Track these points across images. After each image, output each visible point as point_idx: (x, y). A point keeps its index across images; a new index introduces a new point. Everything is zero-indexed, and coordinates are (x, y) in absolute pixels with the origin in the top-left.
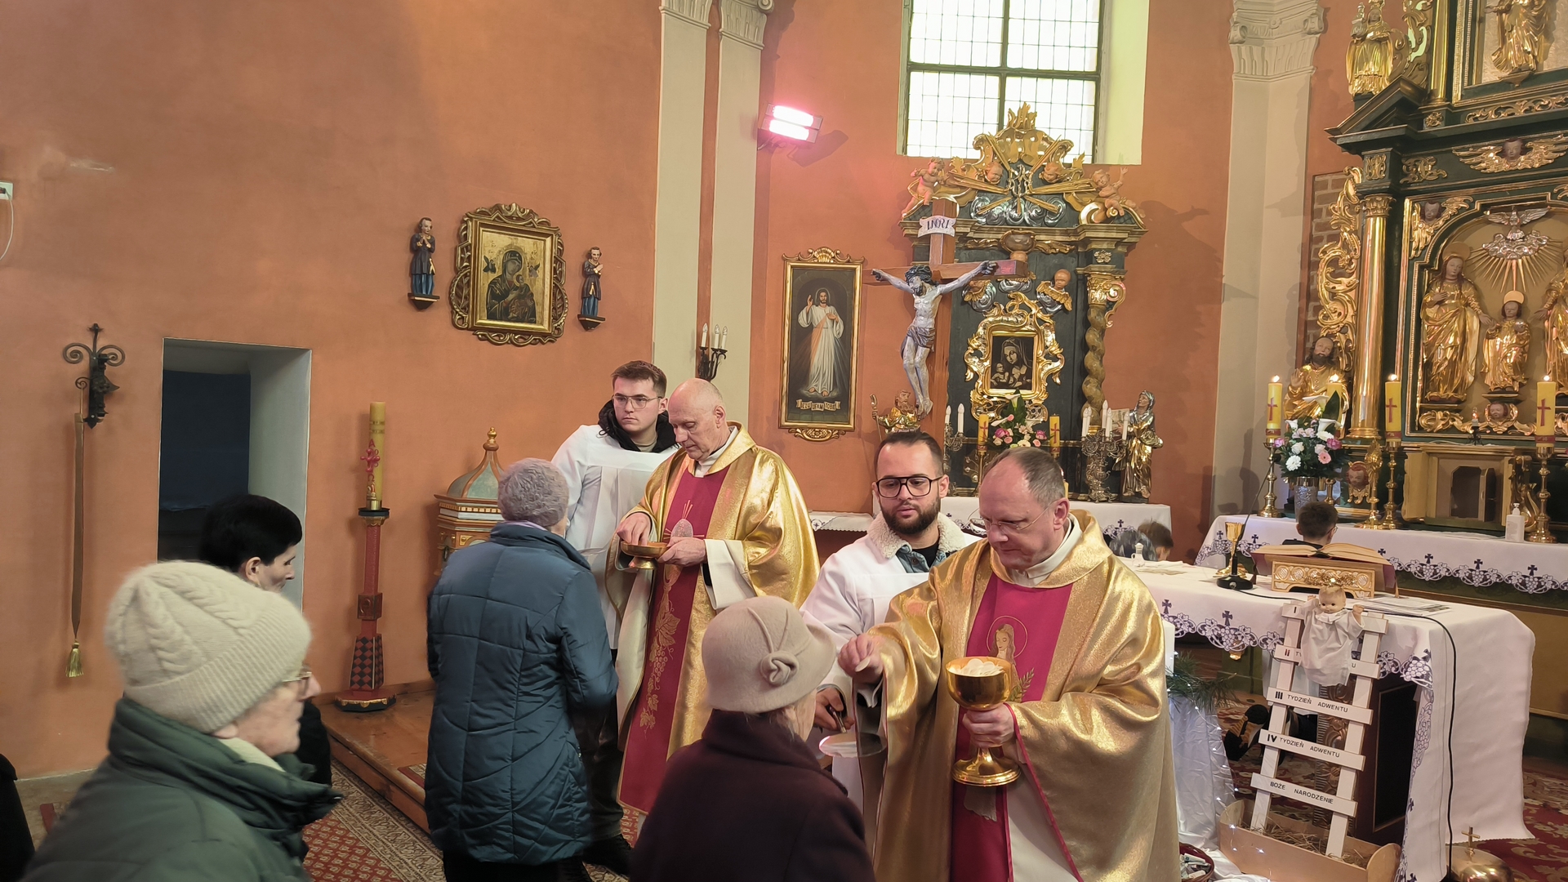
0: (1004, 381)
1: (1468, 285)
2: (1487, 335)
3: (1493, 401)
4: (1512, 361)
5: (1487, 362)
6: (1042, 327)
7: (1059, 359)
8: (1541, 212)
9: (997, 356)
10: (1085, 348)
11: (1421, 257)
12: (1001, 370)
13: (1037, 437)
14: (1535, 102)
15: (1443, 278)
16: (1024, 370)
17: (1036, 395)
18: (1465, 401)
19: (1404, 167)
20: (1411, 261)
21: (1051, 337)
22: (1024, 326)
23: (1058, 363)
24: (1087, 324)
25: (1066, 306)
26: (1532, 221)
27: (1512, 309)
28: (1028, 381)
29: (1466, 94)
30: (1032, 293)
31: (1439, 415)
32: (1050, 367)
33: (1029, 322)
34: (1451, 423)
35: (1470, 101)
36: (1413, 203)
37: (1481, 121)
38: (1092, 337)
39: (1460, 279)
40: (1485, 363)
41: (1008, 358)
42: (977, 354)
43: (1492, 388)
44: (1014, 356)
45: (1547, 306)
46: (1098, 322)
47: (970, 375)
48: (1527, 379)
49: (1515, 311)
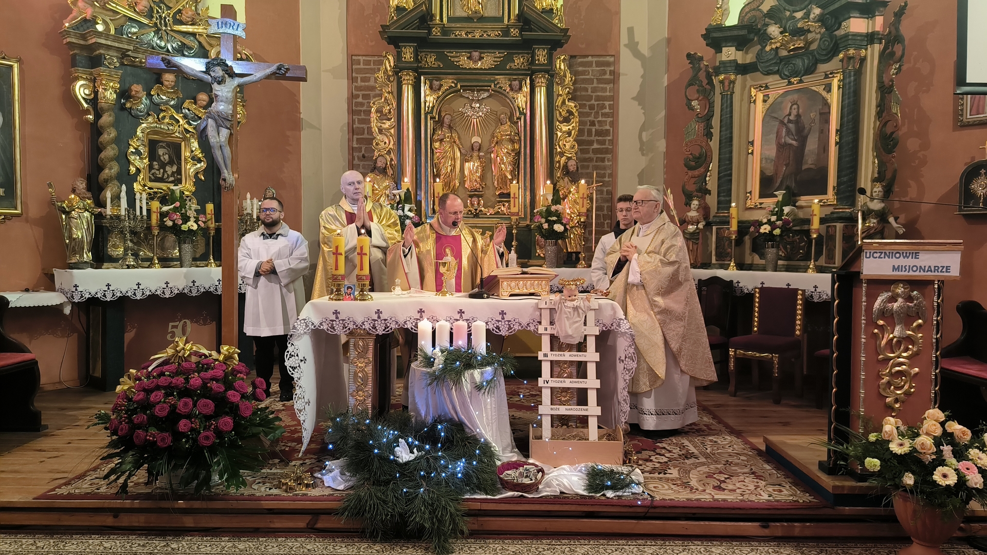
0: (160, 176)
1: (455, 131)
2: (464, 160)
3: (471, 196)
4: (479, 175)
5: (466, 175)
7: (202, 161)
8: (486, 95)
9: (153, 156)
11: (431, 112)
12: (156, 167)
13: (200, 219)
14: (484, 32)
15: (442, 126)
16: (175, 168)
17: (187, 187)
19: (419, 57)
20: (426, 114)
22: (174, 133)
23: (202, 163)
26: (483, 98)
27: (476, 146)
28: (179, 177)
29: (450, 19)
30: (178, 108)
32: (195, 167)
33: (178, 131)
35: (453, 25)
36: (425, 80)
37: (459, 37)
39: (450, 127)
41: (162, 158)
42: (138, 152)
43: (470, 189)
44: (167, 157)
45: (493, 145)
47: (133, 170)
48: (485, 185)
49: (478, 148)
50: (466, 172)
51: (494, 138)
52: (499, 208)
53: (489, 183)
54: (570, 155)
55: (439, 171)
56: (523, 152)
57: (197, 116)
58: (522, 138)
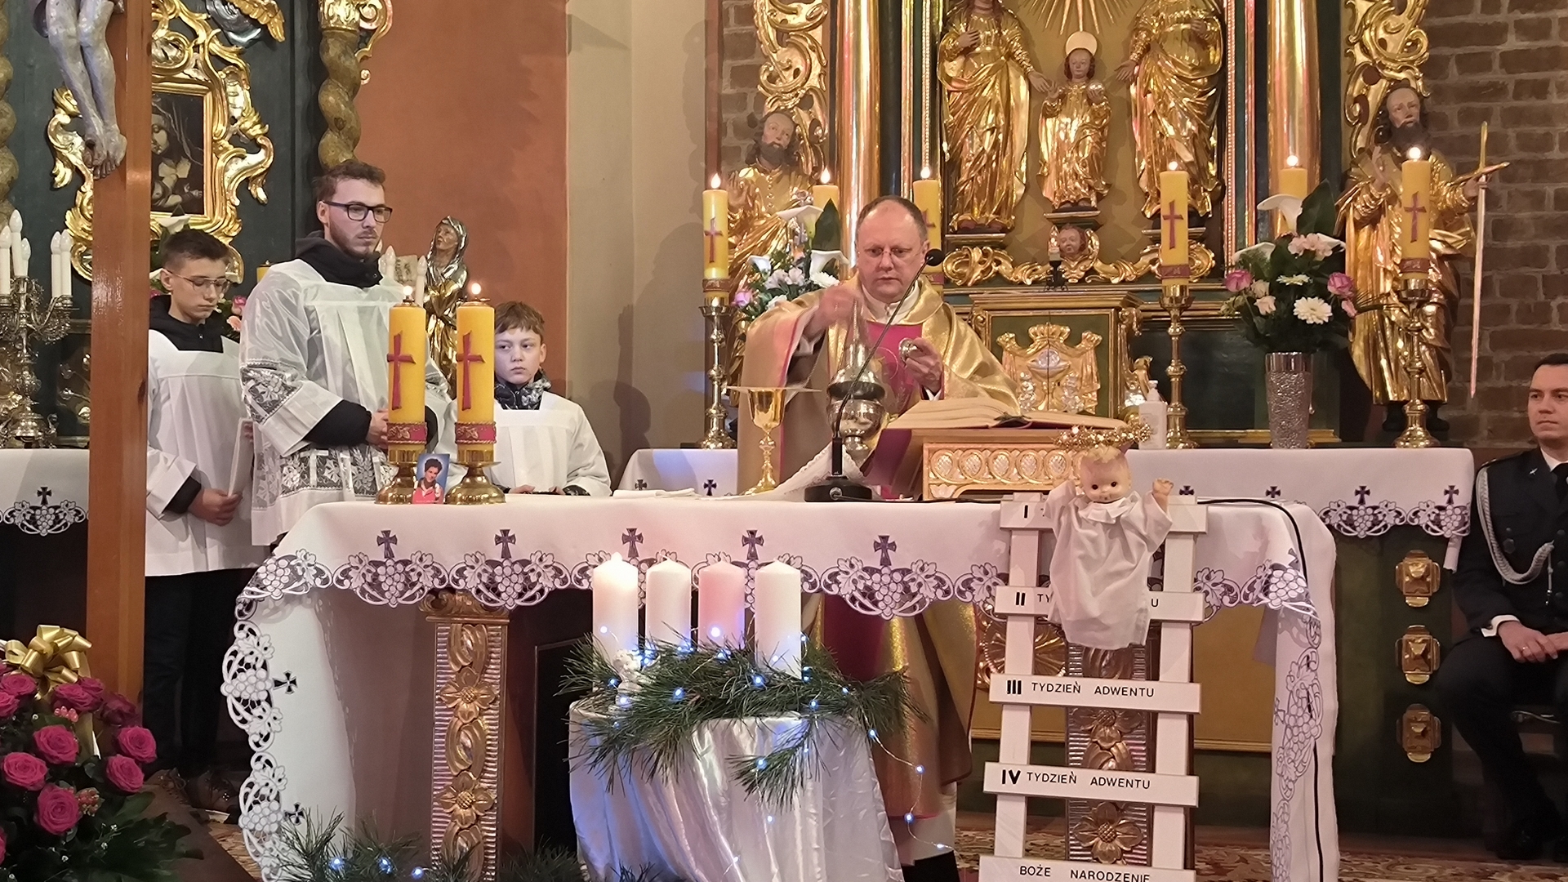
1: (1010, 20)
2: (1042, 110)
3: (1060, 225)
4: (1086, 155)
5: (1046, 157)
6: (221, 75)
7: (260, 146)
10: (318, 122)
15: (970, 7)
16: (184, 170)
17: (217, 221)
18: (1012, 228)
21: (240, 98)
22: (181, 69)
23: (261, 155)
24: (319, 73)
25: (273, 32)
27: (1080, 65)
28: (195, 193)
31: (976, 254)
32: (241, 164)
33: (192, 62)
34: (995, 268)
38: (332, 99)
39: (997, 10)
40: (1042, 160)
43: (1056, 203)
44: (161, 137)
45: (1134, 56)
46: (348, 69)
47: (64, 175)
48: (1108, 186)
49: (1085, 68)
50: (1047, 149)
51: (1136, 31)
52: (1153, 262)
53: (1122, 180)
54: (1402, 75)
55: (956, 151)
56: (1231, 73)
57: (247, 16)
58: (1231, 28)
